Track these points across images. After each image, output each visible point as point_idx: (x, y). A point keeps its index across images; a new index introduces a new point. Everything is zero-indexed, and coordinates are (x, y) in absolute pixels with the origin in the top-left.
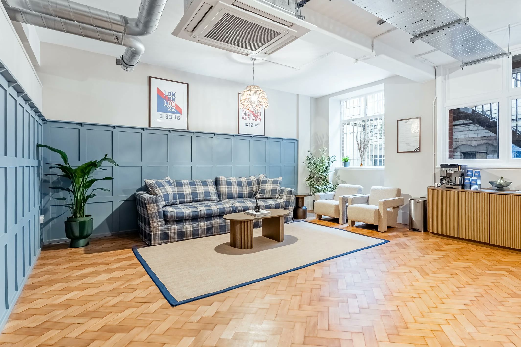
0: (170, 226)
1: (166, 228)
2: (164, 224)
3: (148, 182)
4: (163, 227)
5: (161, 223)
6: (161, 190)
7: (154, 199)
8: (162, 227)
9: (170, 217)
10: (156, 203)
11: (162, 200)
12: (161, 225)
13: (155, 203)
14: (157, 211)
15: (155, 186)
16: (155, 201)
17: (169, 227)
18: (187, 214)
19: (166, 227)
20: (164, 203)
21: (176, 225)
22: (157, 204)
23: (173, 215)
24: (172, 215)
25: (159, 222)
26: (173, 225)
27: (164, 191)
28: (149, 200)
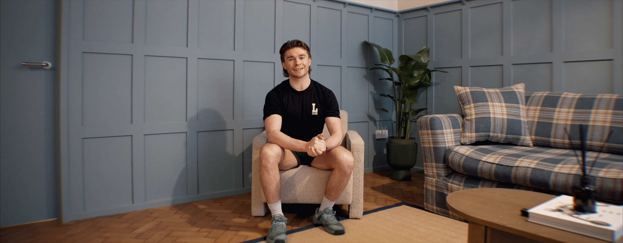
0: (452, 183)
1: (444, 184)
2: (443, 175)
3: (458, 91)
4: (441, 180)
5: (437, 172)
6: (476, 108)
7: (429, 121)
8: (438, 180)
9: (452, 163)
10: (431, 130)
11: (469, 128)
12: (439, 176)
13: (430, 128)
14: (432, 146)
15: (468, 100)
16: (429, 125)
17: (449, 184)
18: (484, 167)
19: (445, 182)
20: (474, 134)
21: (462, 184)
22: (433, 131)
23: (458, 160)
24: (456, 160)
25: (435, 169)
26: (458, 183)
27: (482, 112)
28: (421, 122)
